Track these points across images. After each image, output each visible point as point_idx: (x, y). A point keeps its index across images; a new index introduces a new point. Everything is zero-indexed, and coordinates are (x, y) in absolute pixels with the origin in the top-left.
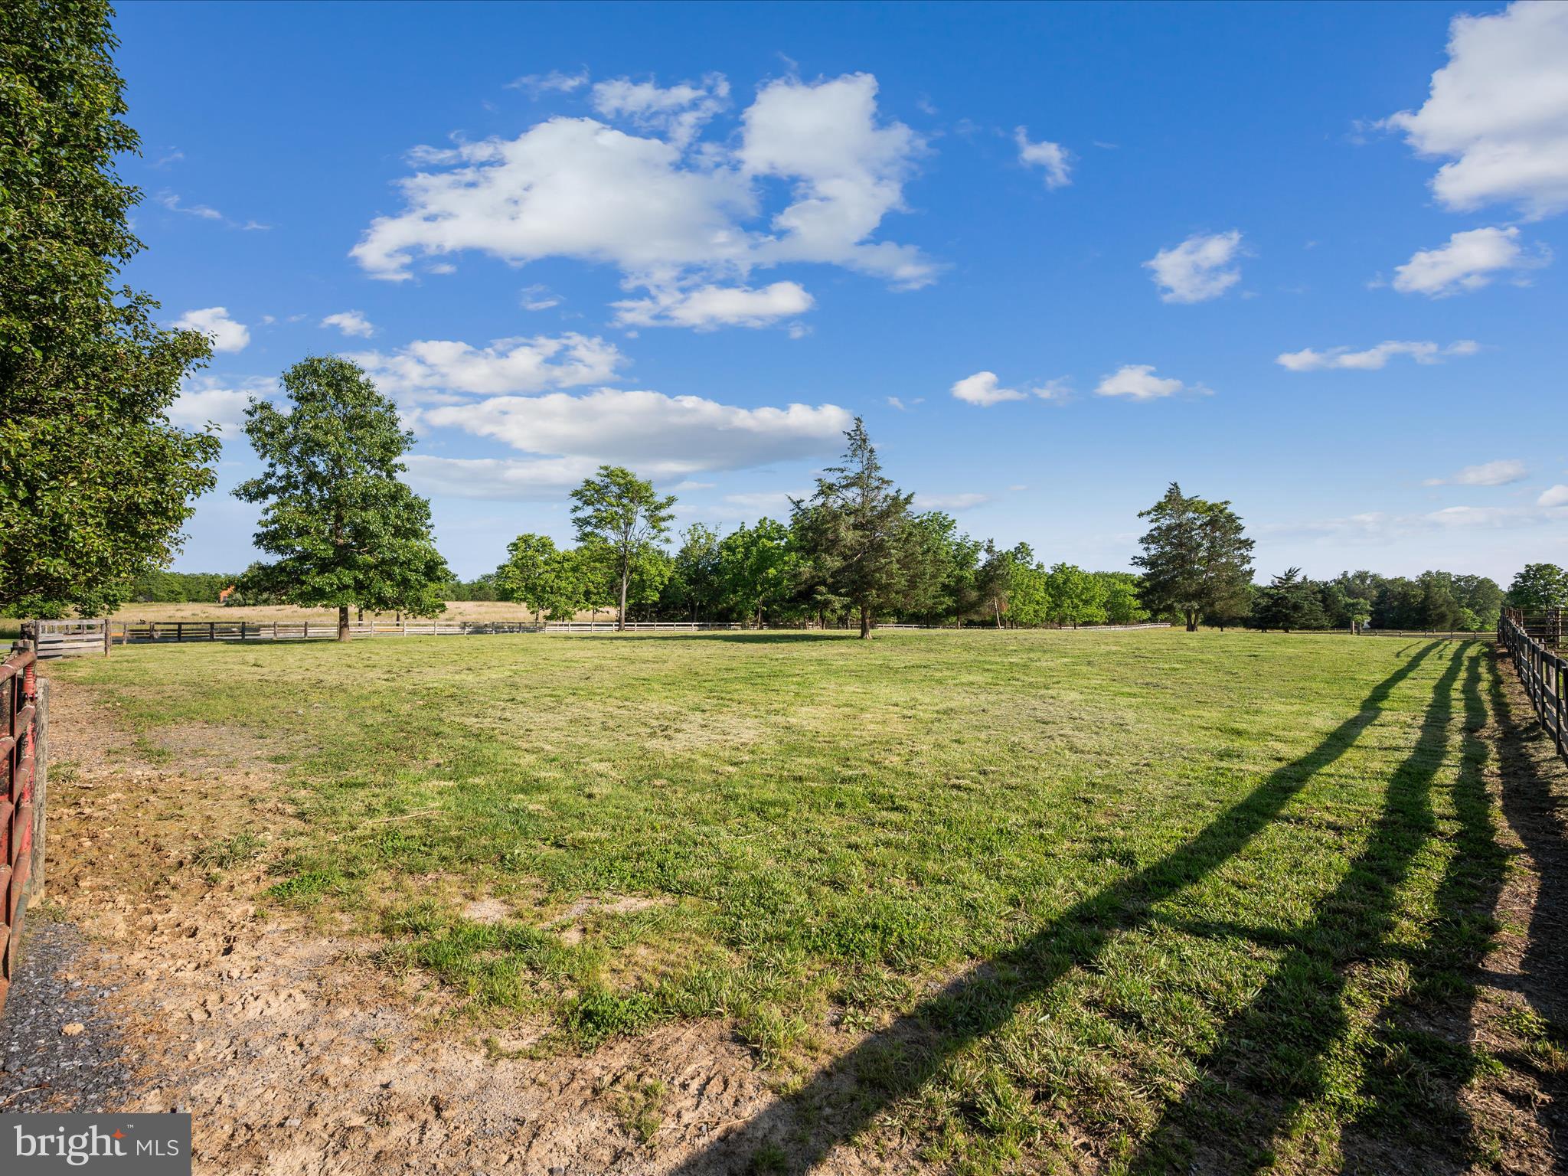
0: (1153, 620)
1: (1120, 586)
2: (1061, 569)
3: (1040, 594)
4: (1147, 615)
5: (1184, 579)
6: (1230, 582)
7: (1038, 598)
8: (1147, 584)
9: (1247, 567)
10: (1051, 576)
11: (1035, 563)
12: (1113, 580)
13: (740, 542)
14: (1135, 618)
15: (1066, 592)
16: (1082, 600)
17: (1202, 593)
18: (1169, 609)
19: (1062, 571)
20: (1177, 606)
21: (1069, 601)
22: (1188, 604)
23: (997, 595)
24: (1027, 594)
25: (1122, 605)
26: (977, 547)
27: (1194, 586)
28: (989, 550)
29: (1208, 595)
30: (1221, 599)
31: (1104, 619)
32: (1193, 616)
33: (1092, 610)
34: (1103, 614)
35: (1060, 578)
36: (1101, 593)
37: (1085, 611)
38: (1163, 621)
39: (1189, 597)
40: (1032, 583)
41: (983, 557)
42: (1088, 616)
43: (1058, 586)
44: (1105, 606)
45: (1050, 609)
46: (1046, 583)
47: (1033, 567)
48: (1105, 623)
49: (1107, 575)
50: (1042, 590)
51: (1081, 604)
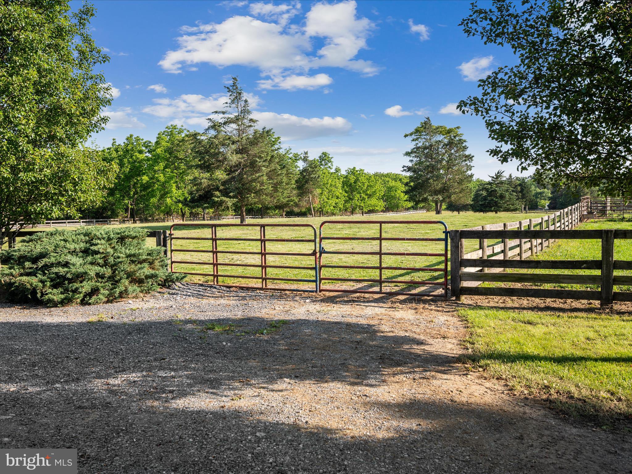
0: (414, 208)
1: (392, 183)
2: (353, 171)
3: (339, 191)
4: (410, 204)
5: (434, 181)
6: (460, 182)
7: (338, 194)
8: (412, 184)
9: (469, 173)
10: (346, 177)
11: (334, 168)
12: (387, 179)
13: (114, 155)
14: (403, 207)
15: (357, 189)
16: (367, 195)
17: (444, 190)
18: (425, 200)
19: (353, 173)
20: (430, 198)
21: (358, 195)
22: (436, 197)
23: (311, 192)
24: (330, 191)
25: (394, 197)
26: (296, 158)
27: (440, 186)
28: (305, 159)
29: (447, 191)
30: (455, 193)
31: (382, 208)
32: (439, 204)
33: (373, 201)
34: (381, 204)
35: (352, 179)
36: (380, 189)
37: (369, 203)
38: (421, 208)
39: (436, 192)
40: (333, 183)
41: (301, 165)
42: (372, 206)
43: (351, 184)
44: (382, 198)
45: (346, 202)
46: (343, 182)
47: (333, 171)
48: (383, 211)
49: (383, 175)
50: (340, 188)
51: (366, 197)
